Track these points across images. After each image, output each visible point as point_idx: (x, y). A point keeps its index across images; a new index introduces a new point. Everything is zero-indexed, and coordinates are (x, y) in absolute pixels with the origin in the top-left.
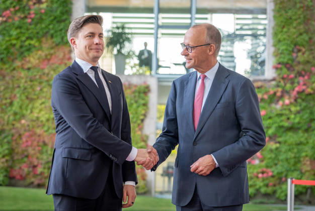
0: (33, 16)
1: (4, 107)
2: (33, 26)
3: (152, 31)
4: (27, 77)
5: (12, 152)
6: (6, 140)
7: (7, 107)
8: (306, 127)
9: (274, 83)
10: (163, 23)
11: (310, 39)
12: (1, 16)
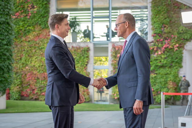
0: (30, 15)
1: (17, 61)
2: (30, 20)
3: (90, 20)
4: (28, 46)
5: (22, 83)
6: (18, 77)
7: (19, 61)
8: (170, 65)
9: (152, 44)
10: (95, 15)
11: (170, 20)
12: (14, 16)
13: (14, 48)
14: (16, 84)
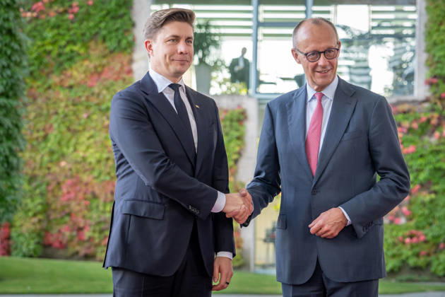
0: (76, 10)
1: (35, 143)
2: (76, 25)
3: (250, 31)
4: (68, 99)
5: (47, 208)
6: (38, 191)
7: (39, 143)
9: (427, 105)
10: (265, 19)
12: (29, 10)
13: (25, 105)
14: (29, 210)
